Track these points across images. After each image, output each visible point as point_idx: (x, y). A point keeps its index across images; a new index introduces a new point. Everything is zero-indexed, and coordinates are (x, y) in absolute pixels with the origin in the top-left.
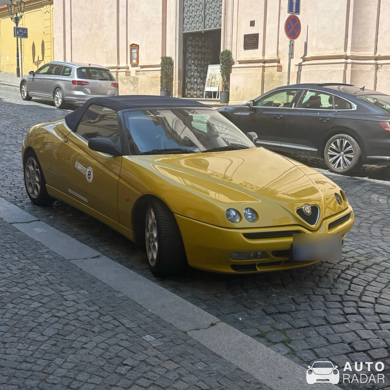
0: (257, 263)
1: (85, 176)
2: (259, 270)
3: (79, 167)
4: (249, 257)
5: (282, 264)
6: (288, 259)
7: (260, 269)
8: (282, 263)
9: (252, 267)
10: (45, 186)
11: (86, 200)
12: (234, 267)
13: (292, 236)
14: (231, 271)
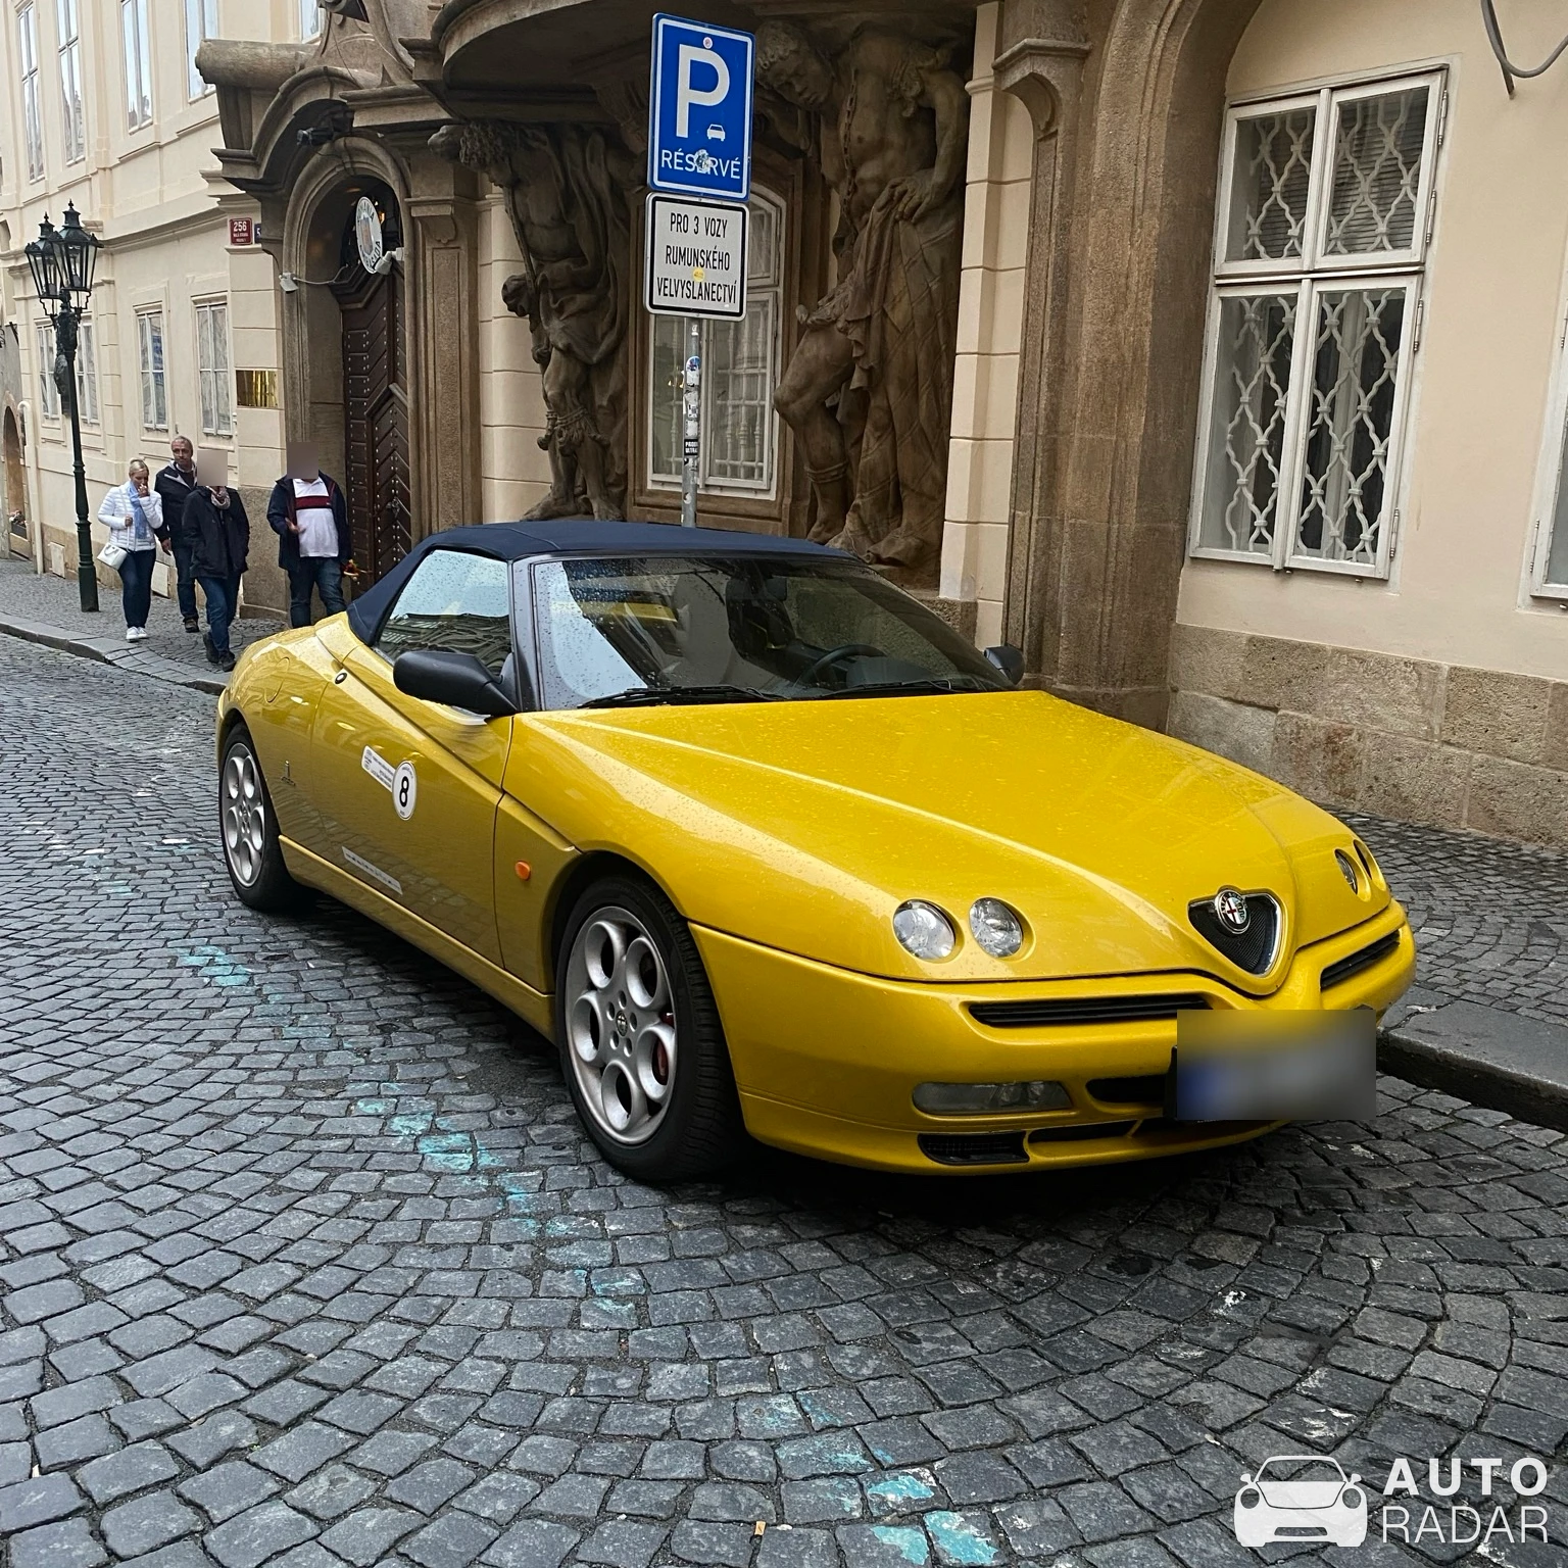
0: (1029, 1131)
1: (391, 795)
2: (1038, 1157)
3: (374, 764)
4: (996, 1106)
5: (1129, 1136)
6: (1158, 1113)
7: (1040, 1154)
8: (1133, 1131)
9: (1009, 1143)
10: (278, 840)
11: (396, 886)
12: (931, 1144)
13: (1173, 1016)
14: (917, 1160)
